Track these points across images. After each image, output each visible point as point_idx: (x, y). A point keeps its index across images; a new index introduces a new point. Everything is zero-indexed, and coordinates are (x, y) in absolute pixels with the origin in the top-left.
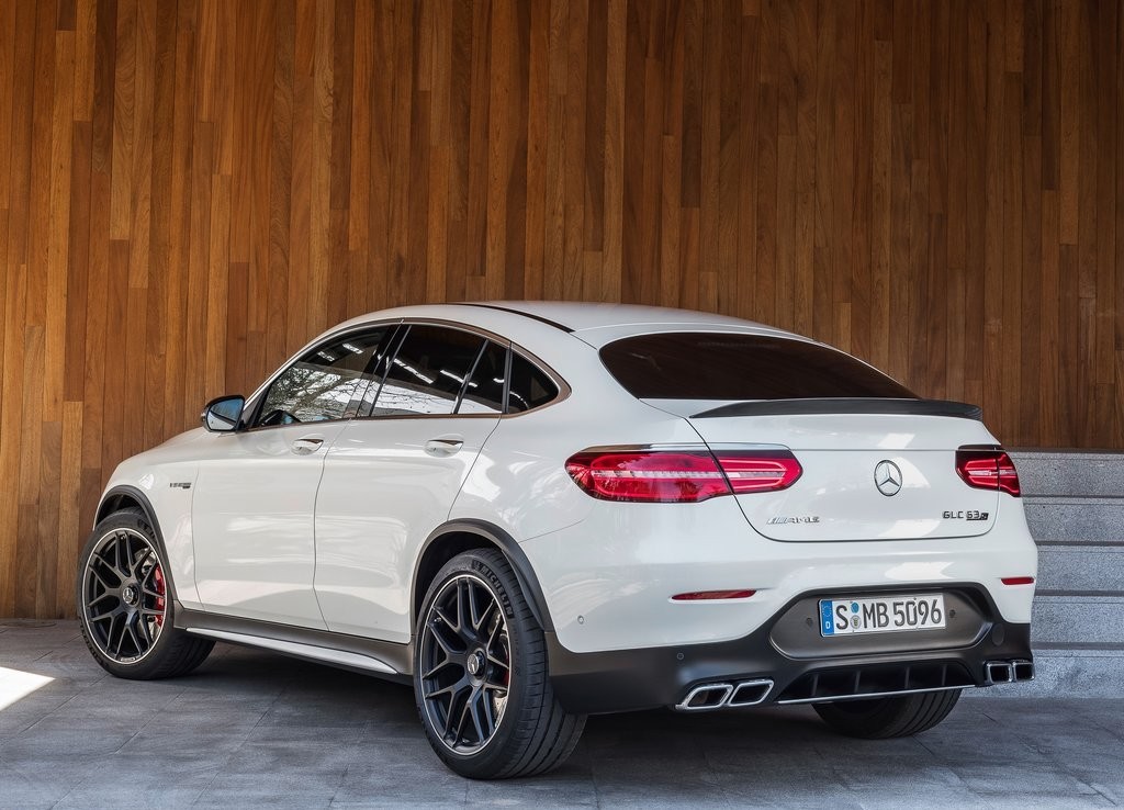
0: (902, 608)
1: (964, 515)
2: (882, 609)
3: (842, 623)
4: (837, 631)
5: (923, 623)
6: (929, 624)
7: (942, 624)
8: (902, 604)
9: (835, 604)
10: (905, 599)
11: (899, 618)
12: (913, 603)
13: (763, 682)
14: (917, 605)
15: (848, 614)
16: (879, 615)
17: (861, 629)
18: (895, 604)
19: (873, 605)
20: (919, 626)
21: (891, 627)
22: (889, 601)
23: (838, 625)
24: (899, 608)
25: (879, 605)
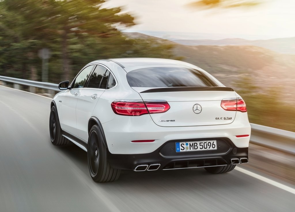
0: (203, 144)
1: (223, 118)
2: (196, 145)
3: (183, 148)
4: (181, 151)
5: (209, 148)
6: (211, 148)
7: (216, 148)
8: (202, 143)
9: (181, 143)
10: (203, 142)
11: (201, 147)
12: (206, 143)
13: (157, 164)
14: (207, 143)
15: (185, 146)
16: (195, 146)
17: (189, 150)
18: (200, 143)
19: (193, 143)
20: (208, 149)
21: (199, 149)
22: (198, 143)
23: (181, 149)
24: (201, 144)
25: (195, 143)
